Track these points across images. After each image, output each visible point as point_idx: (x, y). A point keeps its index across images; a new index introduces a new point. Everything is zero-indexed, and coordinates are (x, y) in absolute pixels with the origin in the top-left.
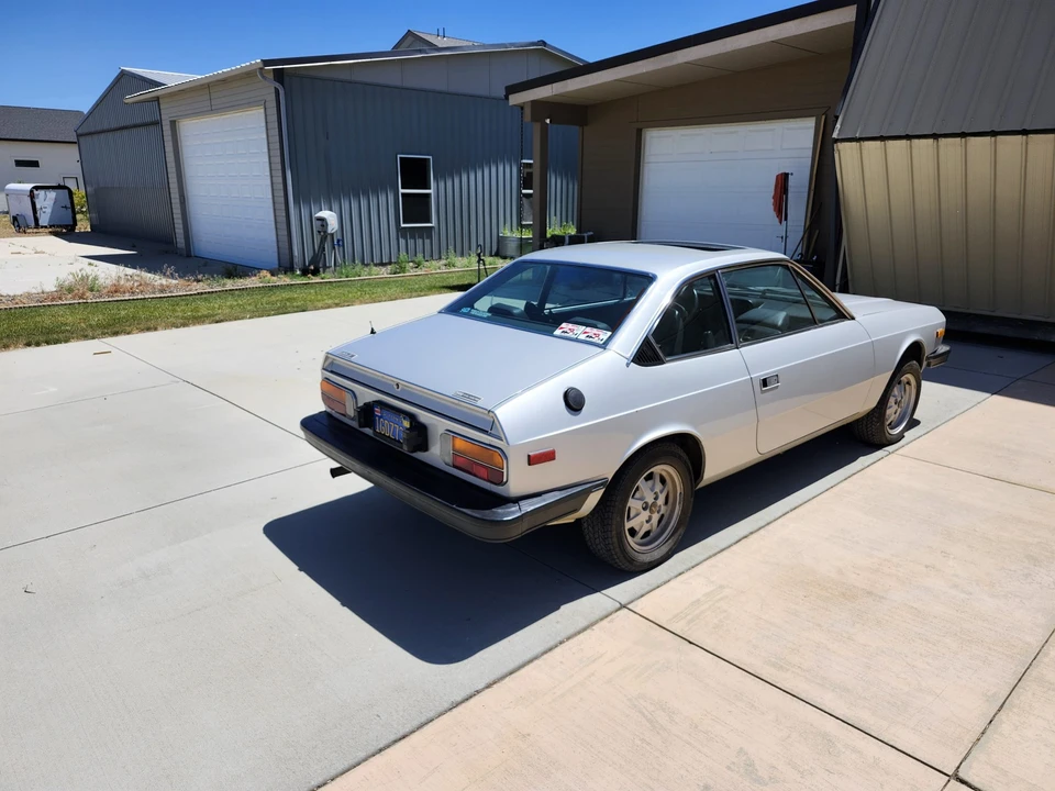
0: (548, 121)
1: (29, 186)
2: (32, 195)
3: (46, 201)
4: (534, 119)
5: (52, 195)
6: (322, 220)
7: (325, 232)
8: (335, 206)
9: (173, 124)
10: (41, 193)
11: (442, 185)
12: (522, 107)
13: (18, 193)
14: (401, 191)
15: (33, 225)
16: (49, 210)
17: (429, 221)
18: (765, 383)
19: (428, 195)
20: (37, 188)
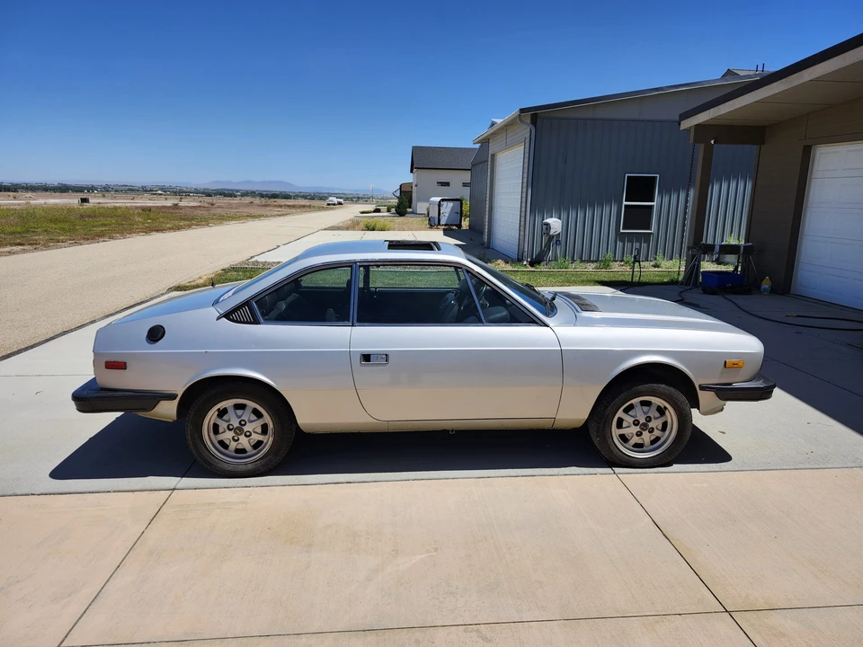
0: (712, 142)
1: (439, 199)
2: (439, 205)
3: (447, 208)
4: (696, 141)
5: (451, 204)
6: (547, 224)
7: (548, 234)
8: (564, 215)
9: (493, 156)
10: (445, 203)
11: (666, 199)
12: (688, 130)
13: (433, 203)
14: (625, 203)
15: (437, 223)
16: (447, 215)
17: (649, 228)
18: (366, 357)
19: (651, 207)
20: (443, 200)
